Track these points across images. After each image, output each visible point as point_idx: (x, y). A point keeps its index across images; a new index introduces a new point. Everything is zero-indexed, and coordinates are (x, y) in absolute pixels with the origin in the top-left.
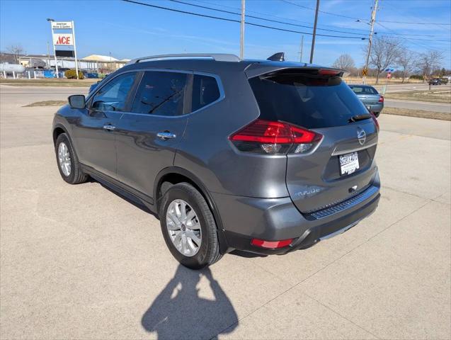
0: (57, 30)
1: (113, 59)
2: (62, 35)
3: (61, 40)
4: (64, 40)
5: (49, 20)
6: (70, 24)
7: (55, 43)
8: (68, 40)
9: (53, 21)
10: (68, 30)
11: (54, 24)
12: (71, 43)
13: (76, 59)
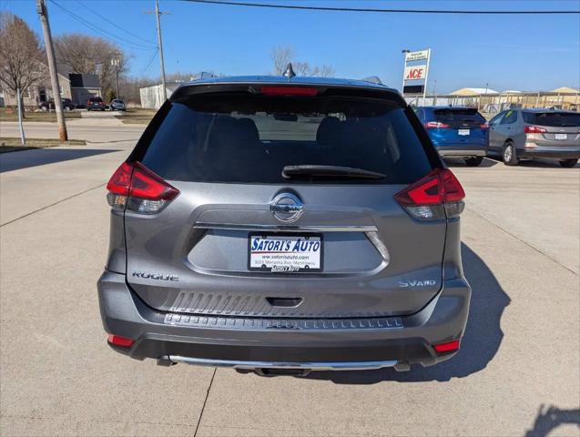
0: (411, 62)
1: (490, 92)
2: (414, 68)
3: (412, 74)
4: (416, 73)
5: (404, 51)
6: (425, 53)
7: (405, 78)
8: (419, 73)
9: (409, 51)
10: (422, 61)
11: (408, 55)
12: (422, 76)
13: (424, 95)
